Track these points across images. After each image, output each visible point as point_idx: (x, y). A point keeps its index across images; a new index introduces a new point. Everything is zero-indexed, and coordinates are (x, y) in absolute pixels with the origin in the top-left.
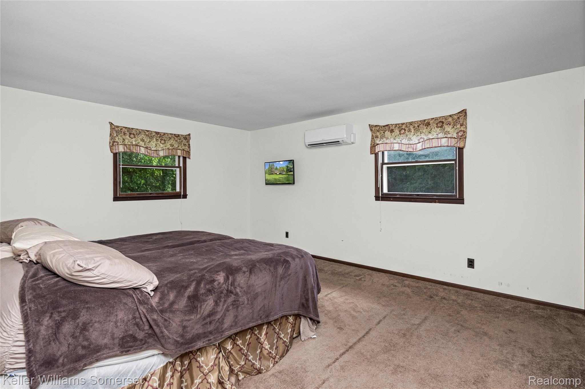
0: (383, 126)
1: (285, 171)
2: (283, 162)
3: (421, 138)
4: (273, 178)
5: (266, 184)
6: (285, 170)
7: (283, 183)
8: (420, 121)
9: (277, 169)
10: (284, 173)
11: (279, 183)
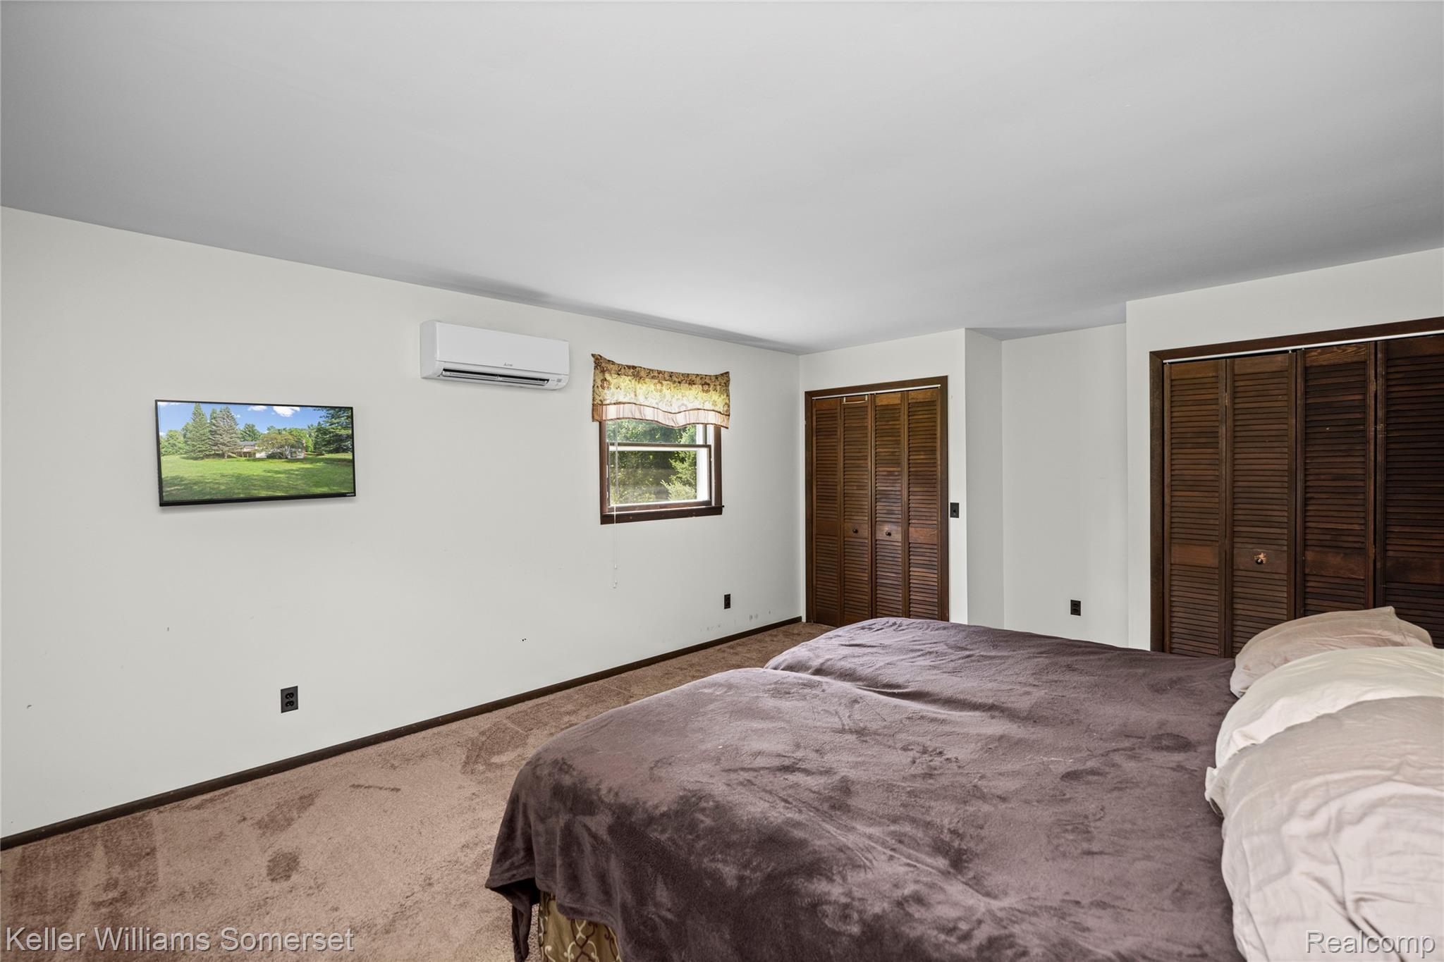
0: (627, 366)
1: (306, 449)
2: (298, 409)
3: (683, 404)
4: (223, 476)
5: (163, 504)
6: (309, 442)
7: (292, 492)
8: (683, 375)
9: (251, 433)
10: (301, 456)
11: (264, 494)
